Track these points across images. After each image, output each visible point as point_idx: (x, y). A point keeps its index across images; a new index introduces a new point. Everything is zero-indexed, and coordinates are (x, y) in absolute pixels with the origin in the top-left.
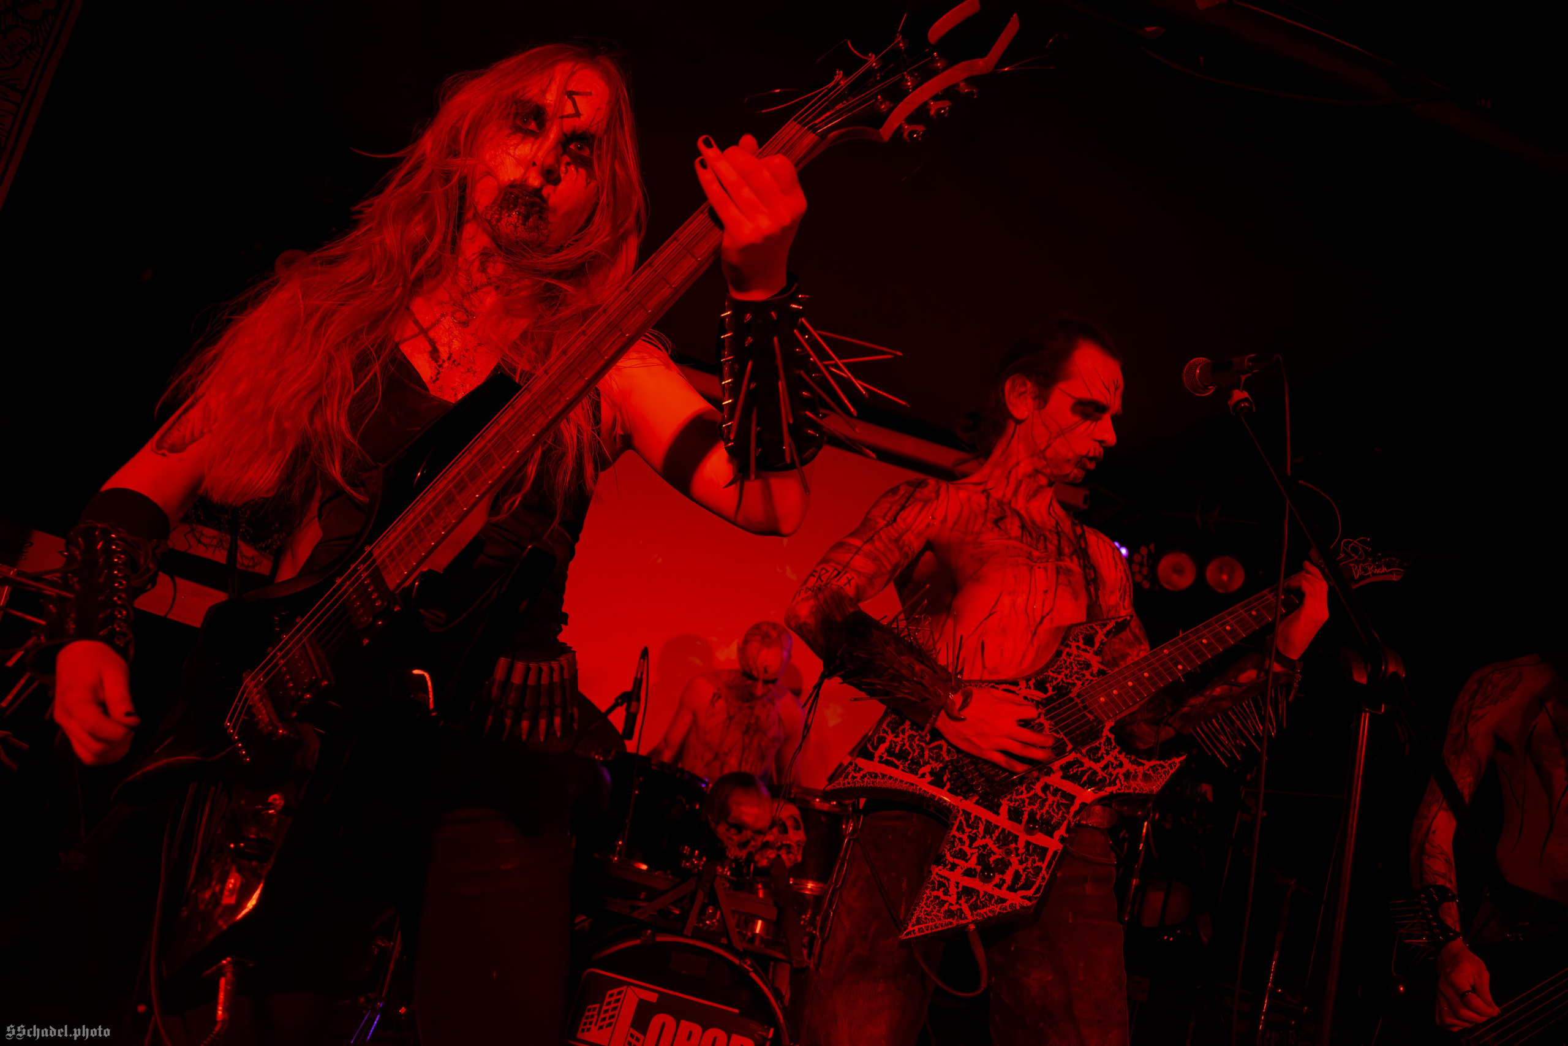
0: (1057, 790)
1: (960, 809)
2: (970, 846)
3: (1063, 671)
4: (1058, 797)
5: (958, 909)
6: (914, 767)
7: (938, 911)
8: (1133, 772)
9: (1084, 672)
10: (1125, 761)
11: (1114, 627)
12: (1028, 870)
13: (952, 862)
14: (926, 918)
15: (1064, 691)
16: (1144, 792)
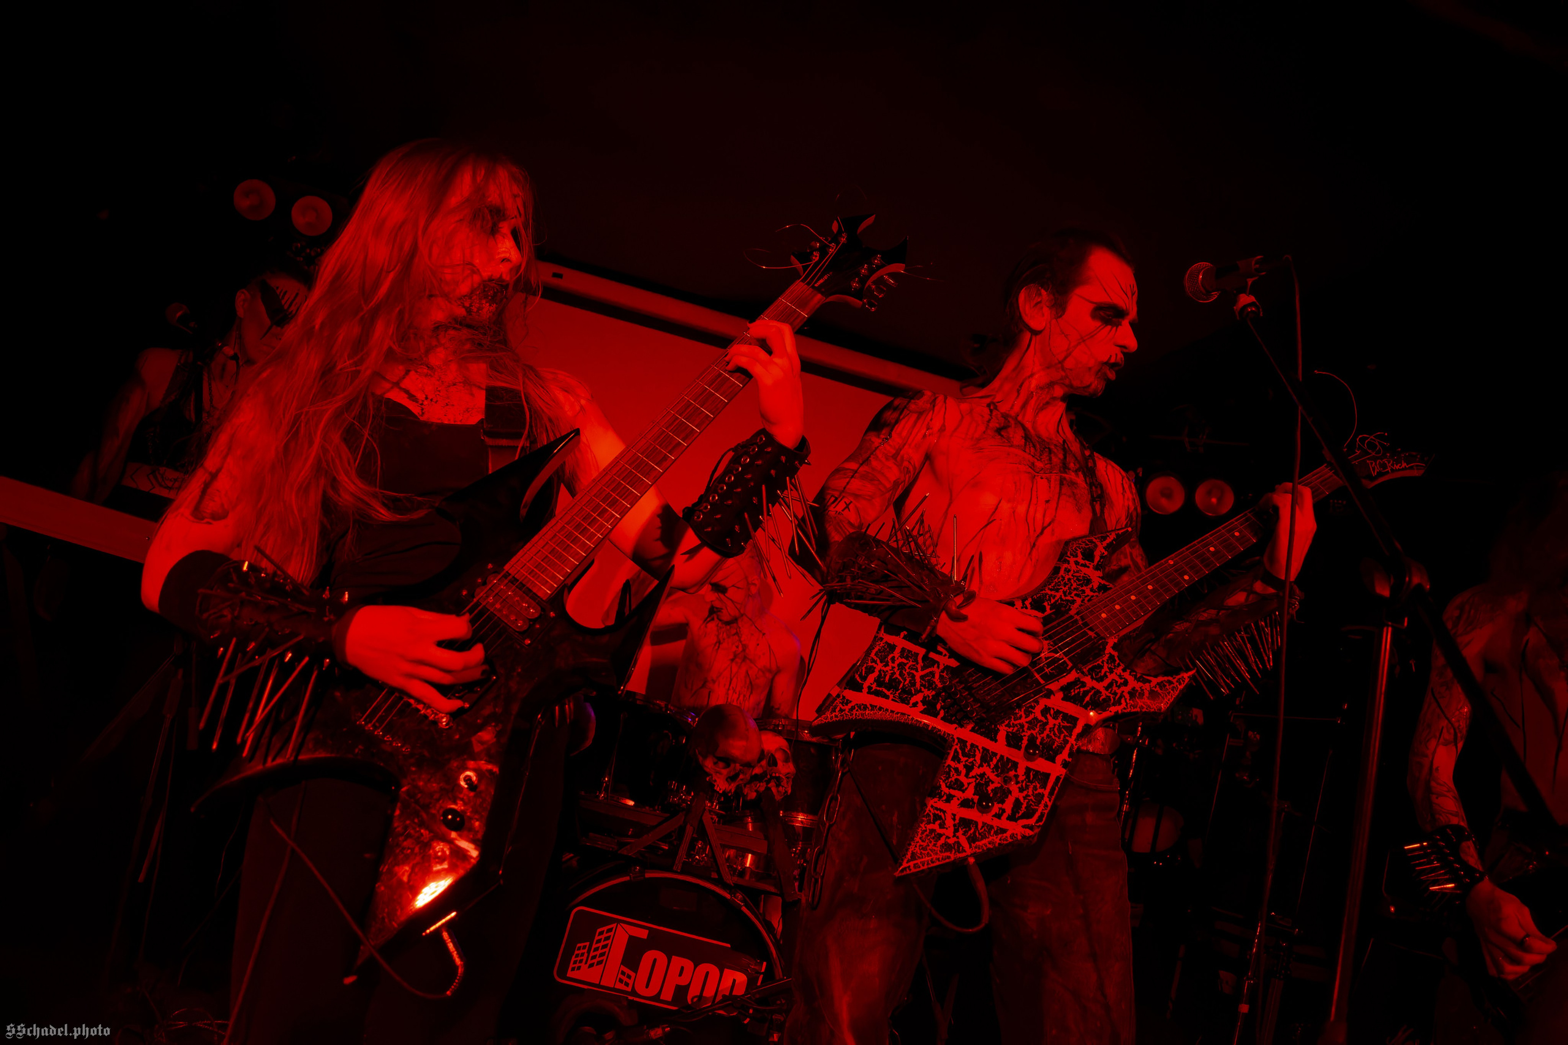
0: (1058, 713)
1: (955, 737)
2: (967, 776)
3: (1062, 589)
4: (1059, 720)
5: (955, 842)
6: (905, 697)
7: (935, 845)
8: (1139, 690)
9: (1084, 588)
10: (1130, 679)
11: (1114, 540)
12: (1029, 798)
13: (948, 793)
14: (921, 853)
15: (1063, 609)
16: (1152, 710)
